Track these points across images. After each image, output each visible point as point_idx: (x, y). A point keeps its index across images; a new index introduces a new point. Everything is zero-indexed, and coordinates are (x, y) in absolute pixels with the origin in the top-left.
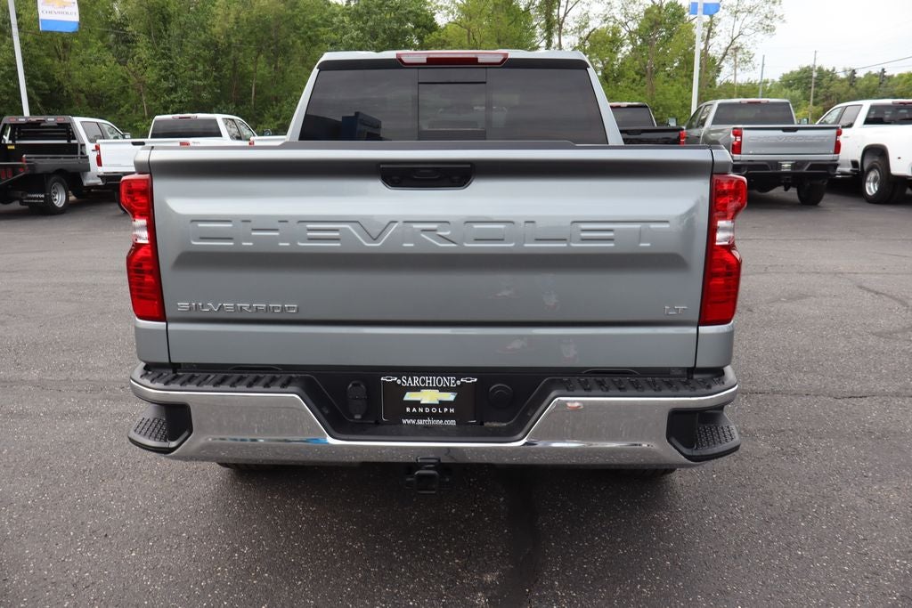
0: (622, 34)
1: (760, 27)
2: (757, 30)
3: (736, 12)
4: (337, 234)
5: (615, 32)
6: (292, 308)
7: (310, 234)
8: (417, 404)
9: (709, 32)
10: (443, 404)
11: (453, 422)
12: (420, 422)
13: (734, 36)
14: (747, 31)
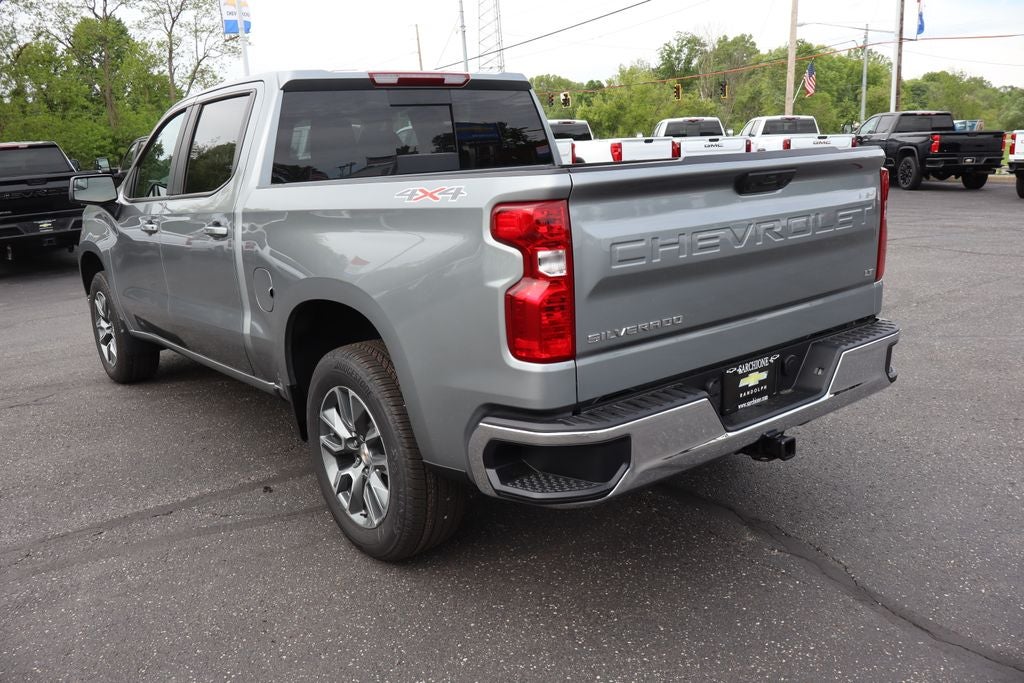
0: (59, 53)
1: (226, 50)
2: (222, 52)
3: (196, 31)
4: (717, 241)
5: (51, 49)
6: (679, 319)
7: (700, 244)
8: (746, 388)
9: (171, 52)
10: (762, 383)
11: (766, 398)
12: (749, 404)
13: (200, 58)
14: (212, 53)
